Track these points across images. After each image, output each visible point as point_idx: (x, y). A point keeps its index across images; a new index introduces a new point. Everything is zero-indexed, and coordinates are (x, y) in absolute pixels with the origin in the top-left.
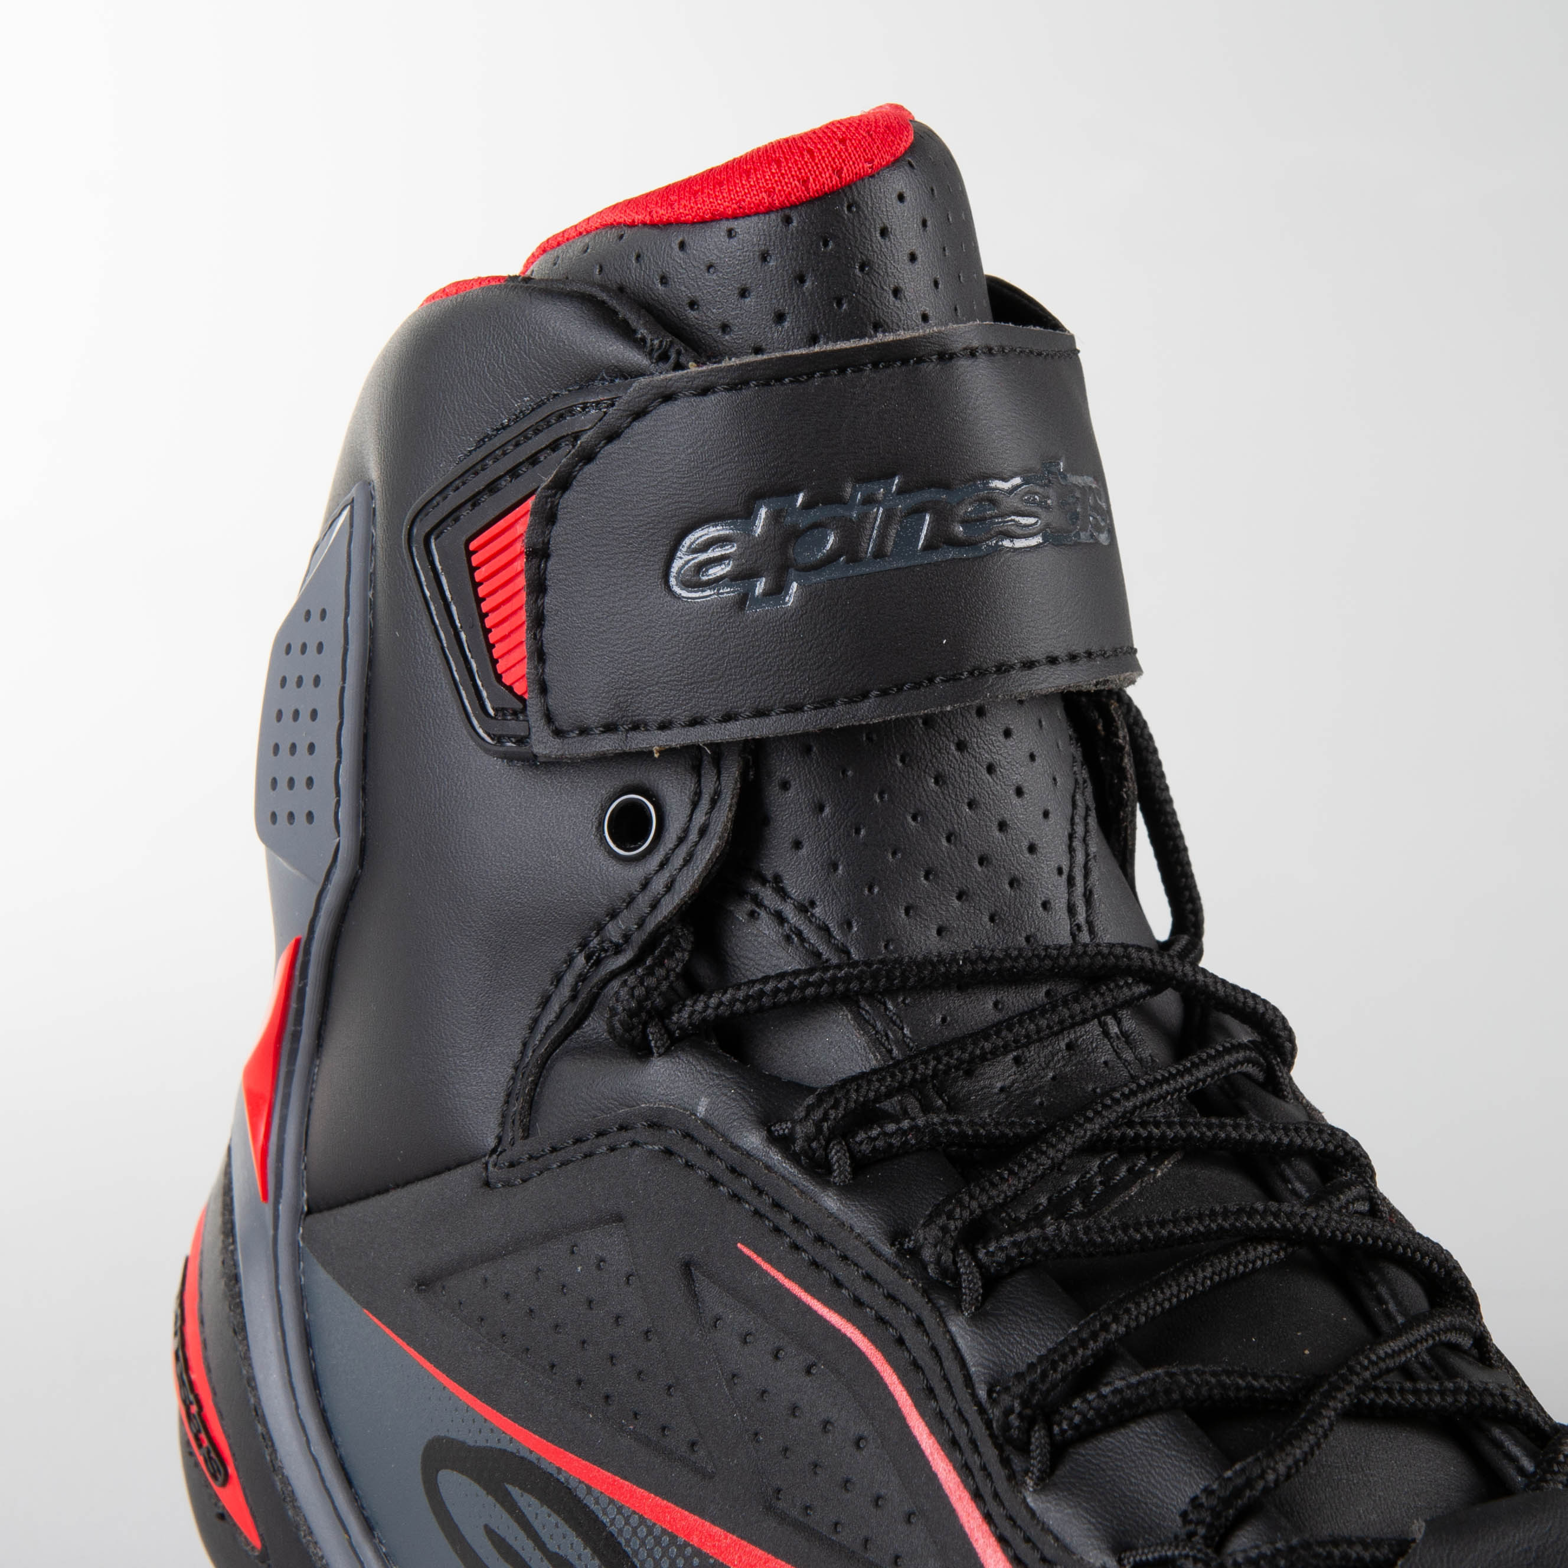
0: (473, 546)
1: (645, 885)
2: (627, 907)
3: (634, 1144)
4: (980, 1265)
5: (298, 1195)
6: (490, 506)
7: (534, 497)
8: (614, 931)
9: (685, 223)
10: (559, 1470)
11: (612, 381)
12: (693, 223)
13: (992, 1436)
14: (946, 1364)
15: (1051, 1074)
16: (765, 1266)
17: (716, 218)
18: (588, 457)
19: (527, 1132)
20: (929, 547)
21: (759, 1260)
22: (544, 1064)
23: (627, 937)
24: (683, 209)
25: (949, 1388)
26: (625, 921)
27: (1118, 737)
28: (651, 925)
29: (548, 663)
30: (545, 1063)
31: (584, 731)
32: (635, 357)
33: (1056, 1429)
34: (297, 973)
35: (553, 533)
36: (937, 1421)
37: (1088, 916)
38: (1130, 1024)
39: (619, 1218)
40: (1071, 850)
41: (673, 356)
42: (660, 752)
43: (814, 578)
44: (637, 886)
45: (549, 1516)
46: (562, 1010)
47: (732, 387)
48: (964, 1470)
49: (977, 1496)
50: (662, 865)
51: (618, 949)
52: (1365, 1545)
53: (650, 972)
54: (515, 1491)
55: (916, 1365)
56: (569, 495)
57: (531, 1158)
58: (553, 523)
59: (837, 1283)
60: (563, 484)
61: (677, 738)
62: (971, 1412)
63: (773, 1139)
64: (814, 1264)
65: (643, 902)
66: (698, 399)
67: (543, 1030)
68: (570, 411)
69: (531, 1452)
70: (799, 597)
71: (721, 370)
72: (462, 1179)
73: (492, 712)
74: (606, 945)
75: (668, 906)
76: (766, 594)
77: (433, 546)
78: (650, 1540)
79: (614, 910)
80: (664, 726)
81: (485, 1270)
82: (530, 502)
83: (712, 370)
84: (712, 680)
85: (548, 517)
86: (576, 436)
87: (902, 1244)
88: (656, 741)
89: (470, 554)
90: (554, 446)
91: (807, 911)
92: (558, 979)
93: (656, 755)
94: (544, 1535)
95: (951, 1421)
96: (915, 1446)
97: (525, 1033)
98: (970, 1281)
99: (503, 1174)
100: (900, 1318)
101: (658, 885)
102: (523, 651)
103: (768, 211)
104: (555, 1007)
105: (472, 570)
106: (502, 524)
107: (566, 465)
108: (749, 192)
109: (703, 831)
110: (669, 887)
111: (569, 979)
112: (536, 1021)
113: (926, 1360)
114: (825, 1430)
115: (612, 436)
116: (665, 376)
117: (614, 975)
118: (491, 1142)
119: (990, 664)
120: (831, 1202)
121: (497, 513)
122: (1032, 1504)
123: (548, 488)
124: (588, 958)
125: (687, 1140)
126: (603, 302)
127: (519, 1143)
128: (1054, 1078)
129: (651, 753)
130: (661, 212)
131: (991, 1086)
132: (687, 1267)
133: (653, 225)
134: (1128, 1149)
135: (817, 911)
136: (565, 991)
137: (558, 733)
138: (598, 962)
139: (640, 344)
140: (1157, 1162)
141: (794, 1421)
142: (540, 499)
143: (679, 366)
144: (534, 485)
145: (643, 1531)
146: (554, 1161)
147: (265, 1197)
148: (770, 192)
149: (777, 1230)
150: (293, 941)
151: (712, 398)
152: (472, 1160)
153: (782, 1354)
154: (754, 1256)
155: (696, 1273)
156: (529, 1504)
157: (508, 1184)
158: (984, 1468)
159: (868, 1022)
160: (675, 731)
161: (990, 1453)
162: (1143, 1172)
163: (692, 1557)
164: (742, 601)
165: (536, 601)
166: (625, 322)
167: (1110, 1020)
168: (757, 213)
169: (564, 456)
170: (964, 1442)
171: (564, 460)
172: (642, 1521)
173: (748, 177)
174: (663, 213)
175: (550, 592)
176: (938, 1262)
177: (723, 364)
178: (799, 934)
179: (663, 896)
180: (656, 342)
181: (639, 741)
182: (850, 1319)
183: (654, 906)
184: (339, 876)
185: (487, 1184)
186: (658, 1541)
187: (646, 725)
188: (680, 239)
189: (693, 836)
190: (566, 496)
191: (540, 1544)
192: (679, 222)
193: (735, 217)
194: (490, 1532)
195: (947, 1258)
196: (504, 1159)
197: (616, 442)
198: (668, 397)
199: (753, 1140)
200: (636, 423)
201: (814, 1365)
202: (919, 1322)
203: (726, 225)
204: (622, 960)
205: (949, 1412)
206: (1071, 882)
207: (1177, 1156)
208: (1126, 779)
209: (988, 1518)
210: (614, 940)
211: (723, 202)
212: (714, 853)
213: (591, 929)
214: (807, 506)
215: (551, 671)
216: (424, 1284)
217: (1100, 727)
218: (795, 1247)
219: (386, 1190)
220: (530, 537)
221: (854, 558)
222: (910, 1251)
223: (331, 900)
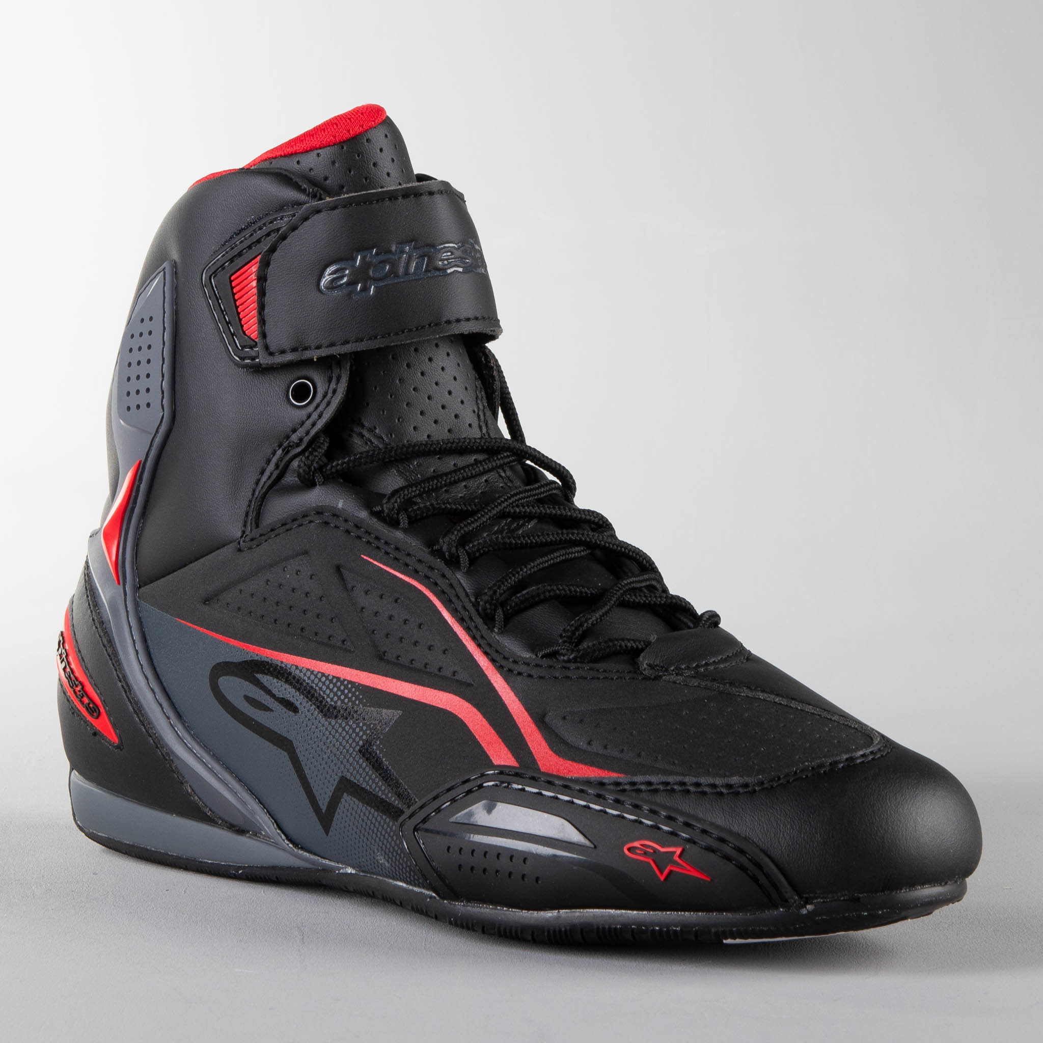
0: (232, 278)
1: (309, 417)
2: (301, 427)
3: (311, 522)
4: (467, 552)
5: (134, 580)
6: (239, 262)
7: (260, 256)
8: (294, 438)
9: (299, 153)
10: (282, 662)
11: (293, 207)
12: (302, 153)
13: (479, 614)
14: (457, 589)
15: (480, 492)
16: (375, 563)
17: (312, 149)
18: (284, 238)
19: (257, 526)
20: (427, 271)
21: (371, 560)
22: (263, 497)
23: (301, 440)
24: (298, 147)
25: (458, 597)
26: (300, 432)
27: (490, 363)
28: (313, 432)
29: (267, 324)
30: (265, 496)
31: (283, 352)
32: (302, 197)
33: (505, 609)
34: (138, 478)
35: (269, 271)
36: (454, 612)
37: (487, 430)
38: (509, 473)
39: (306, 553)
40: (477, 404)
41: (318, 195)
42: (317, 359)
43: (381, 284)
44: (305, 418)
45: (277, 682)
46: (271, 474)
47: (345, 206)
48: (467, 629)
49: (474, 638)
50: (317, 408)
51: (298, 445)
52: (634, 641)
53: (311, 453)
54: (259, 676)
55: (443, 592)
56: (276, 254)
57: (261, 535)
58: (269, 266)
59: (407, 565)
60: (273, 249)
61: (323, 352)
62: (469, 606)
63: (373, 514)
64: (396, 559)
65: (308, 423)
66: (331, 212)
67: (263, 483)
68: (276, 219)
69: (267, 658)
70: (375, 291)
71: (340, 199)
72: (228, 551)
73: (240, 348)
74: (291, 444)
75: (320, 424)
76: (361, 290)
77: (213, 281)
78: (327, 682)
79: (295, 429)
80: (318, 347)
81: (242, 586)
82: (259, 258)
83: (337, 200)
84: (339, 327)
85: (265, 264)
86: (278, 230)
87: (433, 548)
88: (315, 355)
89: (231, 281)
90: (268, 235)
91: (373, 431)
92: (268, 461)
93: (315, 360)
94: (275, 691)
95: (461, 611)
96: (446, 622)
97: (254, 486)
98: (464, 559)
99: (247, 545)
100: (435, 575)
101: (315, 416)
102: (255, 320)
103: (334, 144)
104: (267, 473)
105: (232, 288)
106: (246, 268)
107: (274, 242)
108: (326, 138)
109: (334, 391)
110: (320, 416)
111: (274, 460)
112: (258, 481)
113: (447, 589)
114: (405, 623)
115: (294, 228)
116: (315, 203)
117: (296, 456)
118: (239, 534)
119: (453, 318)
120: (399, 534)
121: (244, 263)
122: (498, 638)
123: (267, 251)
124: (283, 450)
125: (335, 517)
126: (286, 175)
127: (254, 530)
128: (481, 493)
129: (313, 359)
130: (288, 150)
131: (457, 496)
132: (338, 569)
133: (285, 156)
134: (516, 517)
135: (377, 431)
136: (272, 466)
137: (272, 354)
138: (288, 452)
139: (304, 191)
140: (529, 522)
141: (391, 622)
142: (263, 256)
143: (321, 199)
144: (260, 251)
145: (324, 679)
146: (273, 535)
147: (119, 583)
148: (335, 137)
149: (378, 548)
150: (138, 462)
151: (336, 212)
152: (231, 542)
153: (383, 596)
154: (369, 560)
155: (343, 571)
156: (266, 679)
157: (250, 548)
158: (476, 627)
159: (403, 473)
160: (323, 349)
161: (479, 621)
162: (523, 525)
163: (348, 684)
164: (349, 295)
165: (261, 300)
166: (296, 182)
167: (501, 471)
168: (329, 146)
169: (273, 237)
170: (467, 619)
171: (274, 240)
172: (323, 675)
173: (324, 131)
174: (289, 150)
175: (267, 295)
176: (450, 552)
177: (341, 197)
178: (371, 441)
179: (318, 420)
180: (311, 190)
181: (307, 355)
182: (413, 578)
183: (314, 425)
184: (163, 429)
185: (240, 550)
186: (331, 681)
187: (310, 347)
188: (297, 160)
189: (330, 395)
190: (274, 255)
191: (273, 696)
192: (296, 153)
193: (320, 148)
194: (247, 698)
195: (454, 550)
196: (247, 539)
197: (296, 231)
198: (318, 211)
199: (363, 514)
200: (305, 223)
201: (399, 598)
202: (444, 576)
203: (316, 152)
204: (299, 449)
205: (460, 608)
206: (479, 416)
207: (535, 521)
208: (495, 380)
209: (479, 646)
210: (295, 441)
211: (315, 142)
212: (340, 400)
213: (284, 438)
214: (377, 254)
215: (268, 328)
216: (206, 601)
217: (483, 359)
218: (387, 553)
219: (185, 565)
220: (258, 273)
221: (397, 276)
222: (437, 550)
223: (158, 440)
